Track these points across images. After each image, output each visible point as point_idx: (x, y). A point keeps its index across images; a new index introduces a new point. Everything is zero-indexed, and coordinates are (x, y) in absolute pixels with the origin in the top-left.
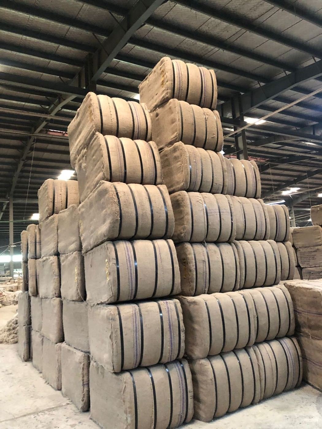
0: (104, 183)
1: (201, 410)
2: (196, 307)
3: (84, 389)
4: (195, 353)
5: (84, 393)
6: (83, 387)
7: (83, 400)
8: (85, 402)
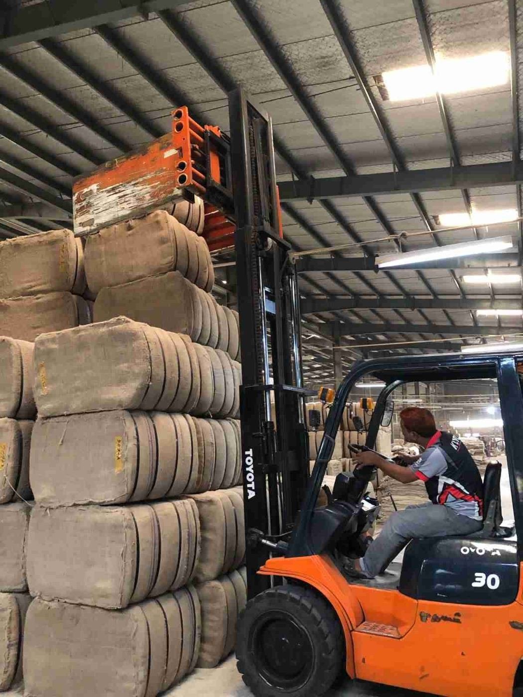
0: (129, 322)
1: (204, 652)
2: (213, 507)
3: (9, 653)
4: (204, 573)
5: (9, 659)
6: (9, 650)
7: (5, 672)
8: (9, 675)
